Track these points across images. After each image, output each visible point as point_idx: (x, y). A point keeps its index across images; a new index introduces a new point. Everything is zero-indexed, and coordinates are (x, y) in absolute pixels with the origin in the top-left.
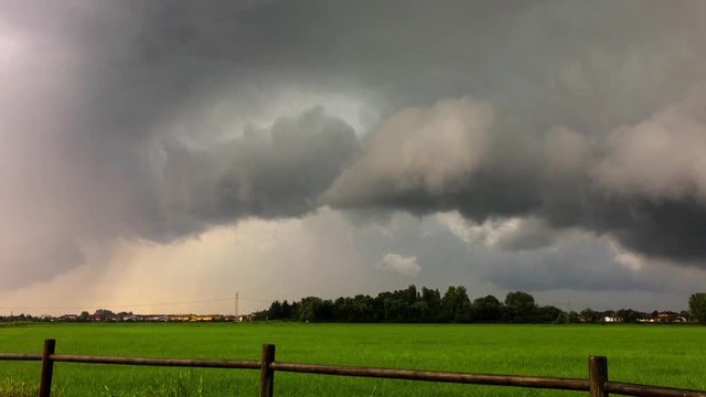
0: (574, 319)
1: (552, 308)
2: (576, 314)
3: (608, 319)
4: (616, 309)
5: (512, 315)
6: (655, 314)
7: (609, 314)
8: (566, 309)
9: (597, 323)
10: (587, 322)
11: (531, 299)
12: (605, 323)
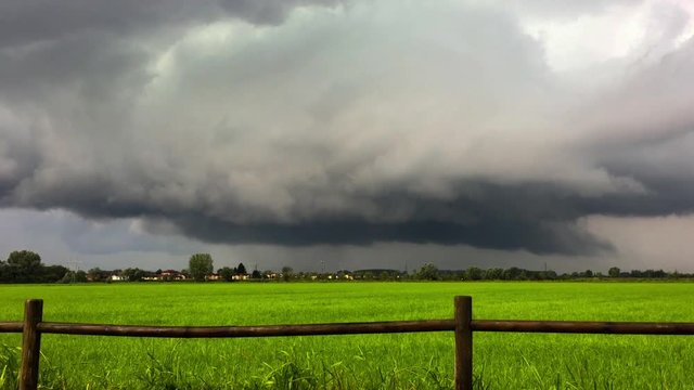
0: (81, 278)
1: (60, 268)
2: (83, 273)
3: (114, 278)
4: (124, 268)
5: (15, 274)
6: (159, 273)
7: (116, 273)
8: (73, 268)
9: (104, 282)
10: (95, 281)
11: (37, 258)
12: (111, 282)
